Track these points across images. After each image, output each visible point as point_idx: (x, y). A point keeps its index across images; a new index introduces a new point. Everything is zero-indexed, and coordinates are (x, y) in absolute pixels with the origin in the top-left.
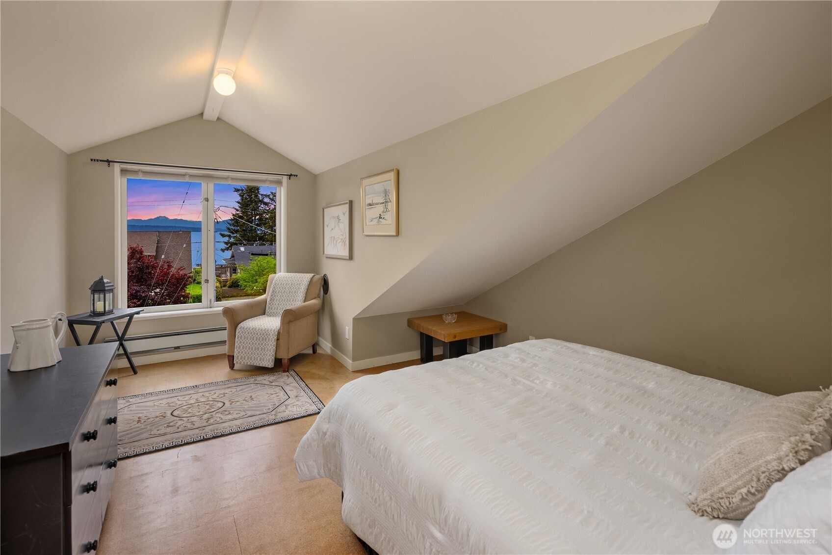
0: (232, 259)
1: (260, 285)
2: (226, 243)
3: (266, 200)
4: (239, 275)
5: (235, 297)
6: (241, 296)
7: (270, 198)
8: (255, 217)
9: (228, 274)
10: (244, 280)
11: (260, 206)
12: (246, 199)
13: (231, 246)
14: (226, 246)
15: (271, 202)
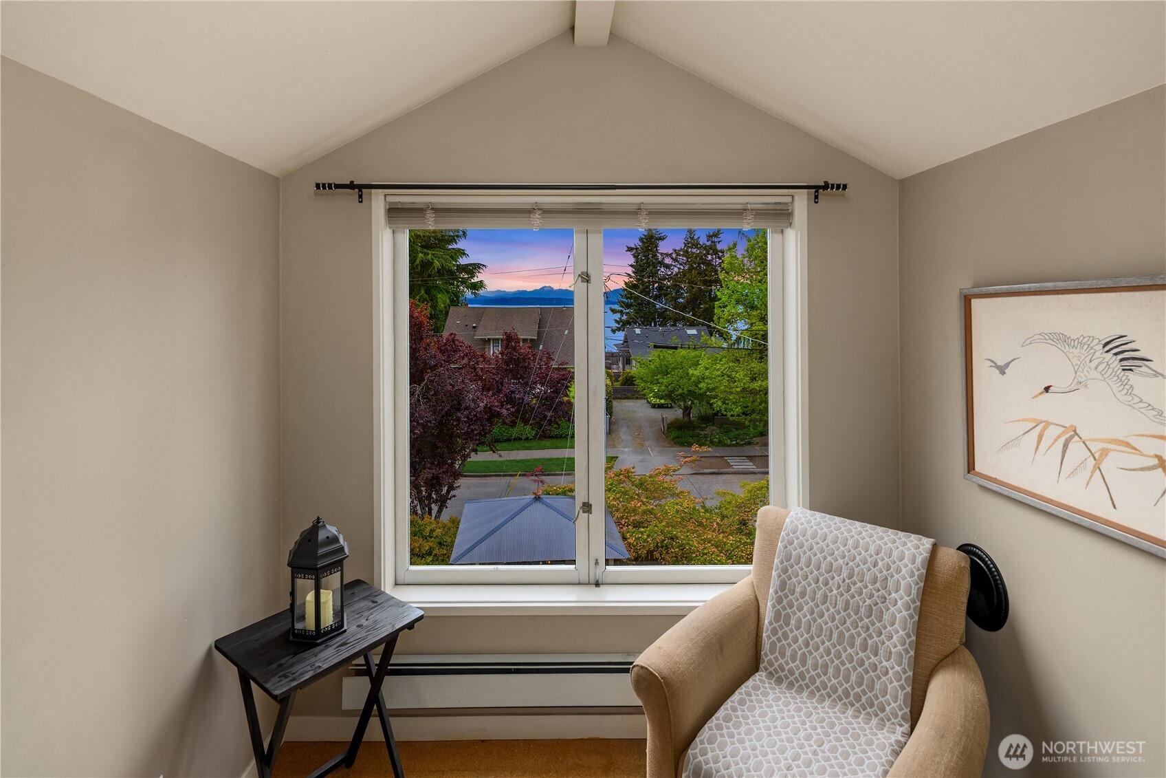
0: (626, 344)
1: (663, 388)
2: (617, 321)
3: (668, 261)
4: (635, 370)
5: (629, 399)
6: (637, 398)
7: (672, 258)
8: (653, 286)
9: (621, 365)
10: (642, 379)
11: (659, 270)
12: (642, 260)
13: (624, 325)
14: (617, 325)
15: (673, 264)
